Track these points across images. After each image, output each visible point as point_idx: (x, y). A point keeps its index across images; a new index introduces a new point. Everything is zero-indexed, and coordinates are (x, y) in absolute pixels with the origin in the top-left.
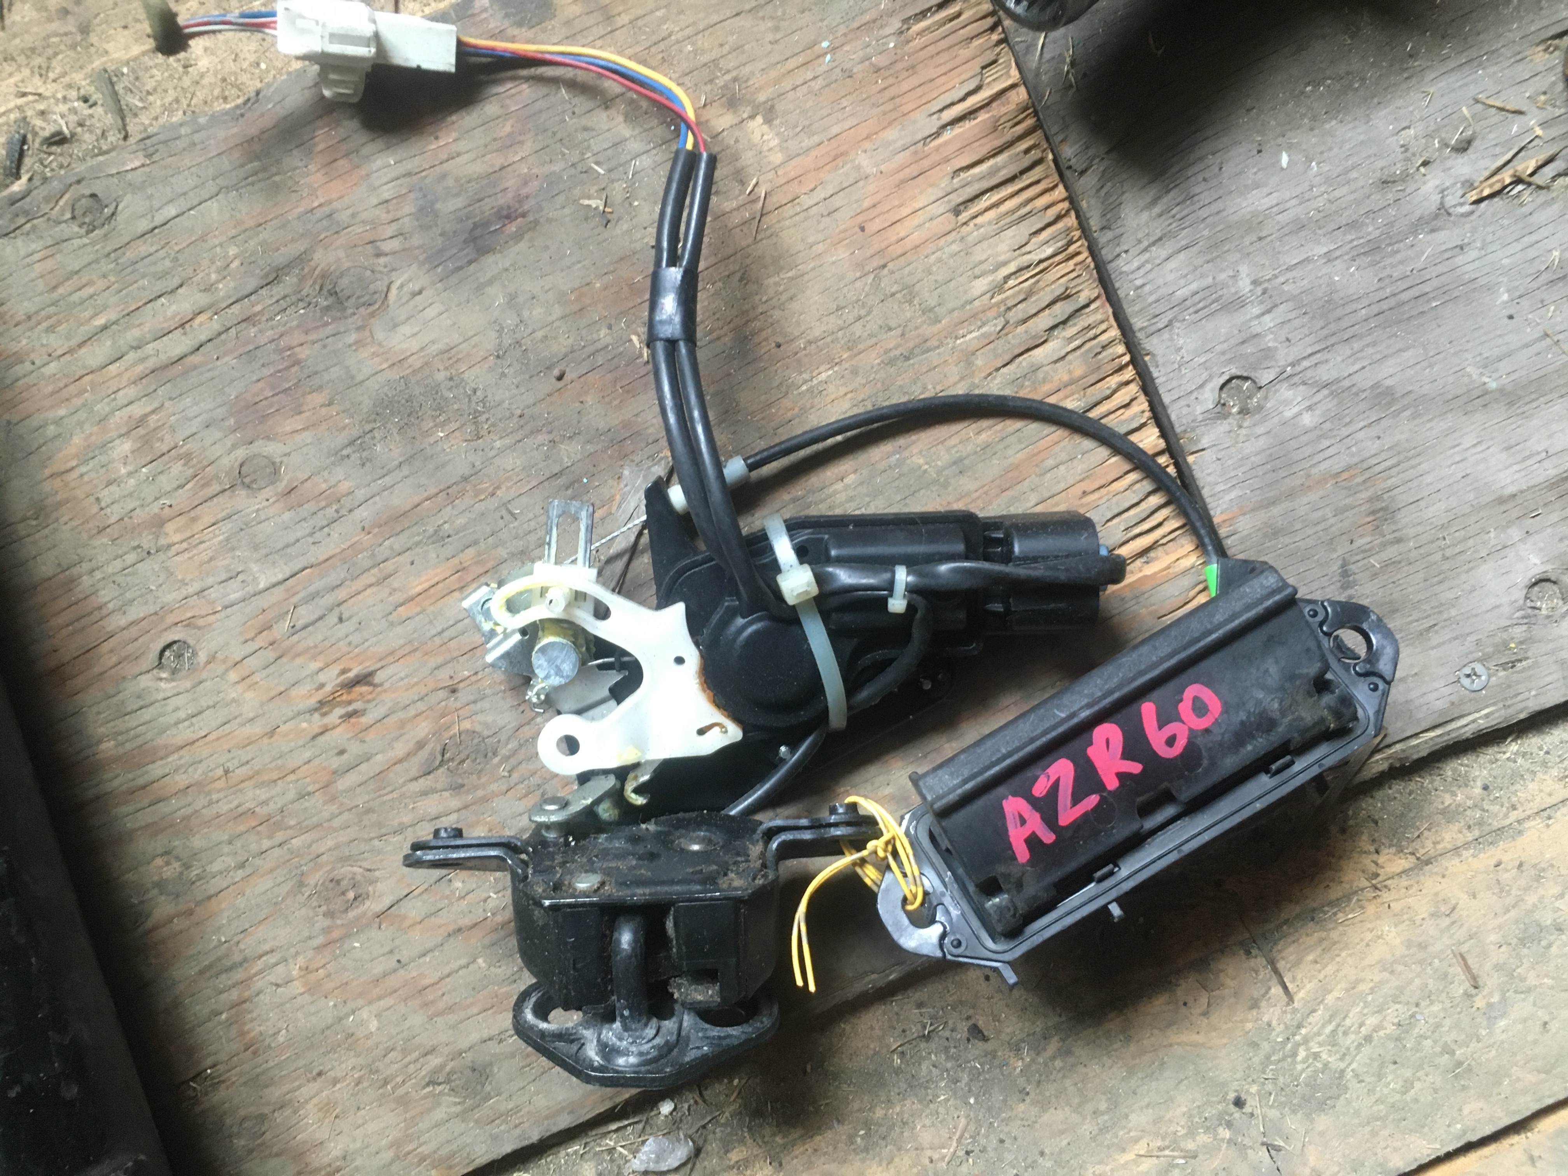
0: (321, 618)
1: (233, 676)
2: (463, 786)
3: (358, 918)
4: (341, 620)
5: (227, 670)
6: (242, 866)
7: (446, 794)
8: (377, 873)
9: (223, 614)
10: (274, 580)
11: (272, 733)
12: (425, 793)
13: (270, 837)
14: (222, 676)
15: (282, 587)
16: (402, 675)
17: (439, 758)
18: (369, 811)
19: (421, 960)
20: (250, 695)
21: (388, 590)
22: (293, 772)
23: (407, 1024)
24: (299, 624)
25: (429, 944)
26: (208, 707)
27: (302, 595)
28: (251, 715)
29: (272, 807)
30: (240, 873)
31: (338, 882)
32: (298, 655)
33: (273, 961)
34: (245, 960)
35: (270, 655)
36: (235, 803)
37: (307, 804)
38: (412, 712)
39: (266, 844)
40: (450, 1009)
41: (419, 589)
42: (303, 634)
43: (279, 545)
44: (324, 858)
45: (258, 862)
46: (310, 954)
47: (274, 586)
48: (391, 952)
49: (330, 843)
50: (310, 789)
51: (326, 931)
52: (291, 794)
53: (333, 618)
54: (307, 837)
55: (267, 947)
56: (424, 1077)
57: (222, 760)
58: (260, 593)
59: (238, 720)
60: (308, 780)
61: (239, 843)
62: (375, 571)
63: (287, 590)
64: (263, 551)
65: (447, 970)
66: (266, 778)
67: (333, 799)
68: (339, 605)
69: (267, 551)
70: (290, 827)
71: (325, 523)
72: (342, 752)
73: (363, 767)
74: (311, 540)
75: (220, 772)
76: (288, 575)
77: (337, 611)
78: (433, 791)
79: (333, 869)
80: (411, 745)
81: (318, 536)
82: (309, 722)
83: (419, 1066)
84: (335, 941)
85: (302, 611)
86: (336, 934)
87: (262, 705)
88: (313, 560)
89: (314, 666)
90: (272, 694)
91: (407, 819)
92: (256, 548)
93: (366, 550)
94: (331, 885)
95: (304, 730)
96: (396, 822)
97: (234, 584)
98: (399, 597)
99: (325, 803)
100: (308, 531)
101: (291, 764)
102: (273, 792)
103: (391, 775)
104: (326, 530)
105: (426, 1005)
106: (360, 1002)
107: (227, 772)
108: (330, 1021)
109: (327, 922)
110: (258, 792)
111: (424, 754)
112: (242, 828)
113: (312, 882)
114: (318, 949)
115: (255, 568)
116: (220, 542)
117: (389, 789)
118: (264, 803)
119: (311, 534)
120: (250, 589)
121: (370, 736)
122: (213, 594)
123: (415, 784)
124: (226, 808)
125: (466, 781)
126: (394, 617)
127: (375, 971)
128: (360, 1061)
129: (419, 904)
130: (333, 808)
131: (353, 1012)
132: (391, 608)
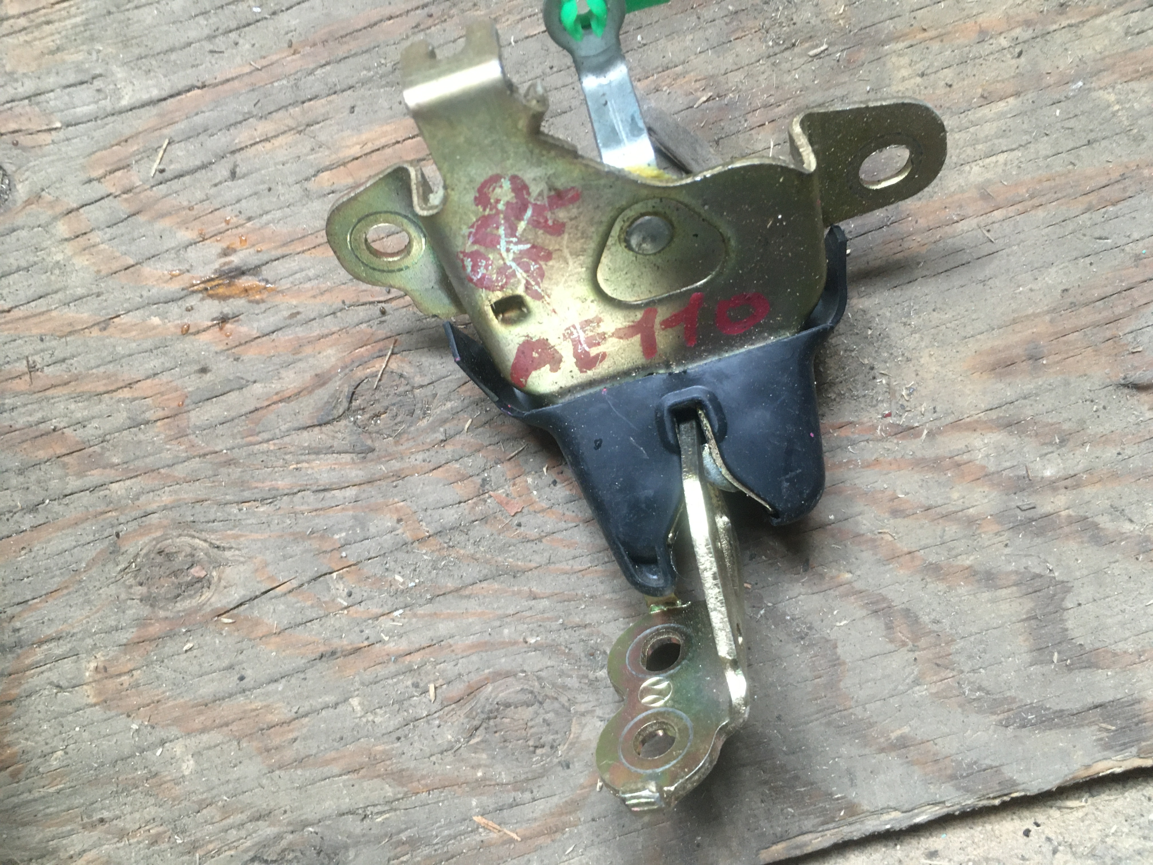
0: (204, 166)
1: (62, 229)
2: (373, 450)
3: (190, 613)
4: (233, 175)
5: (55, 218)
6: (34, 508)
7: (347, 457)
8: (228, 554)
9: (61, 134)
10: (145, 97)
11: (105, 324)
12: (316, 451)
13: (80, 474)
14: (46, 227)
15: (154, 110)
16: (311, 273)
17: (345, 404)
18: (230, 462)
19: (272, 687)
20: (81, 261)
21: (308, 144)
22: (130, 385)
23: (237, 772)
24: (173, 168)
25: (287, 667)
26: (18, 270)
27: (182, 126)
28: (80, 291)
29: (91, 431)
30: (28, 521)
31: (170, 557)
32: (162, 216)
33: (58, 651)
34: (19, 644)
35: (122, 207)
36: (39, 415)
37: (141, 436)
38: (316, 329)
39: (73, 483)
40: (300, 762)
41: (356, 151)
42: (176, 185)
43: (159, 47)
44: (154, 519)
45: (56, 507)
46: (113, 650)
47: (143, 106)
48: (231, 667)
49: (166, 499)
50: (149, 415)
51: (142, 623)
52: (121, 418)
53: (222, 171)
54: (136, 484)
55: (50, 631)
56: (247, 850)
57: (27, 350)
58: (120, 112)
59: (60, 296)
60: (149, 401)
61: (33, 476)
62: (296, 111)
63: (161, 115)
64: (136, 51)
65: (306, 707)
66: (88, 387)
67: (181, 435)
68: (233, 152)
69: (142, 51)
70: (113, 466)
71: (233, 25)
72: (204, 370)
73: (233, 397)
74: (208, 46)
75: (22, 366)
76: (164, 94)
77: (230, 159)
78: (330, 450)
79: (165, 537)
80: (308, 377)
81: (220, 42)
82: (163, 316)
83: (243, 833)
84: (151, 640)
85: (179, 151)
86: (155, 629)
87: (99, 277)
88: (208, 78)
89: (185, 235)
90: (115, 265)
91: (283, 483)
92: (125, 43)
93: (287, 77)
94: (159, 559)
95: (155, 328)
96: (268, 484)
97: (84, 93)
98: (324, 157)
99: (170, 439)
100: (206, 31)
101: (128, 374)
102: (96, 410)
103: (272, 416)
104: (233, 36)
105: (268, 751)
106: (174, 731)
107: (32, 369)
108: (127, 751)
109: (145, 611)
110: (73, 406)
111: (323, 394)
112: (42, 454)
113: (132, 551)
114: (126, 647)
115: (120, 73)
116: (75, 26)
117: (265, 436)
118: (82, 424)
119: (210, 38)
120: (107, 104)
121: (250, 354)
122: (52, 100)
123: (305, 434)
124: (21, 422)
125: (377, 445)
126: (311, 185)
127: (202, 691)
128: (161, 812)
129: (282, 607)
130: (180, 449)
131: (162, 743)
132: (312, 171)
